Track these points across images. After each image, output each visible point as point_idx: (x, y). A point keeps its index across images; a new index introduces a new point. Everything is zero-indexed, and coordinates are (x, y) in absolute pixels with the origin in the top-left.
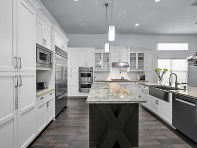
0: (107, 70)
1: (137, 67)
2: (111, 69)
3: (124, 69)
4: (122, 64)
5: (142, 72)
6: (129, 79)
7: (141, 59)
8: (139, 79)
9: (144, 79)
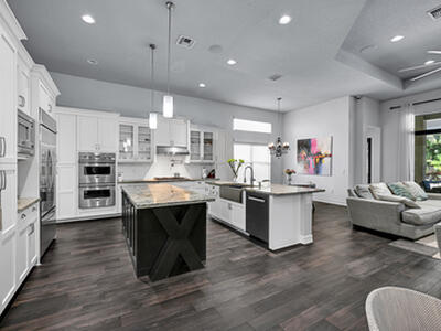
0: (145, 160)
1: (202, 155)
2: (155, 158)
3: (180, 158)
4: (174, 150)
5: (211, 164)
6: (189, 177)
7: (208, 141)
8: (205, 176)
9: (214, 176)
